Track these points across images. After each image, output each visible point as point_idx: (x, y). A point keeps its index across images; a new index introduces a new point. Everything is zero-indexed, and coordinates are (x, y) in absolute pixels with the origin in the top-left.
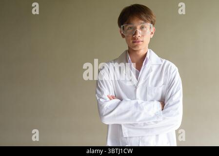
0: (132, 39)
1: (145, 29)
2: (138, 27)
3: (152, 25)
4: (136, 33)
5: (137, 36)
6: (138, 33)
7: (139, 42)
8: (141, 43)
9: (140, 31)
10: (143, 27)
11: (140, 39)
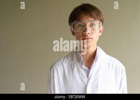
0: (82, 36)
1: (94, 27)
2: (88, 24)
3: (101, 23)
4: (85, 30)
5: (87, 33)
6: (88, 30)
7: (88, 39)
8: (90, 40)
9: (90, 29)
10: (93, 25)
11: (90, 36)
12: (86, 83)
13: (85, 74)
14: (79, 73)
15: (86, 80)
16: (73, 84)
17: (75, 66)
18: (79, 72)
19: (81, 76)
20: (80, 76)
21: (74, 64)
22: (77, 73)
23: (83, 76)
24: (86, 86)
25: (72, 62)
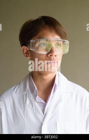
12: (41, 120)
13: (40, 109)
14: (33, 107)
15: (41, 116)
16: (25, 121)
17: (27, 98)
18: (32, 105)
19: (35, 111)
20: (33, 111)
21: (26, 95)
22: (30, 107)
23: (38, 111)
24: (42, 124)
25: (23, 92)
